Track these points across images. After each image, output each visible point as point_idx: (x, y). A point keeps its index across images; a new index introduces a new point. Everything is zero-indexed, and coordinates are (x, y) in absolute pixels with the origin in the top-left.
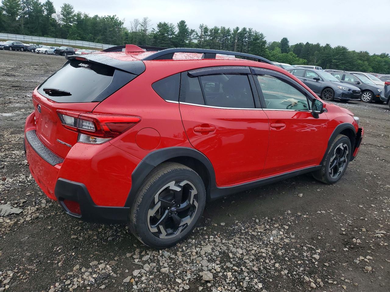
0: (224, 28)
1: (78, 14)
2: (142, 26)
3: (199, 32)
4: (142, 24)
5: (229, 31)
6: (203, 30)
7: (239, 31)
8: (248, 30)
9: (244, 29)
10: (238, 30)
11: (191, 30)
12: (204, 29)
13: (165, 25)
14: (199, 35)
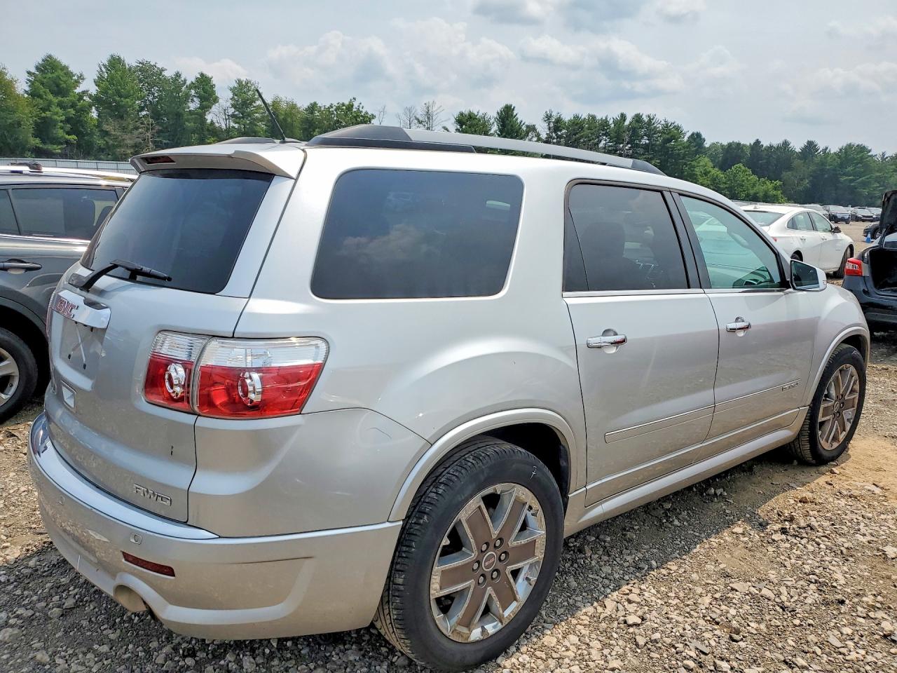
0: (594, 117)
1: (274, 102)
2: (420, 122)
3: (543, 130)
4: (421, 119)
5: (605, 123)
6: (552, 125)
7: (627, 123)
8: (646, 119)
9: (638, 118)
10: (625, 120)
11: (527, 126)
12: (553, 122)
13: (471, 117)
14: (544, 136)
